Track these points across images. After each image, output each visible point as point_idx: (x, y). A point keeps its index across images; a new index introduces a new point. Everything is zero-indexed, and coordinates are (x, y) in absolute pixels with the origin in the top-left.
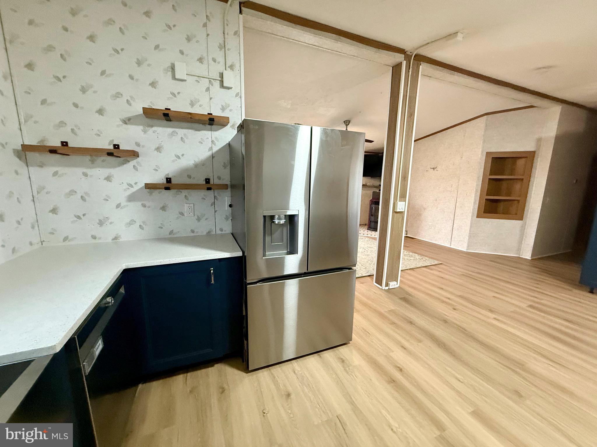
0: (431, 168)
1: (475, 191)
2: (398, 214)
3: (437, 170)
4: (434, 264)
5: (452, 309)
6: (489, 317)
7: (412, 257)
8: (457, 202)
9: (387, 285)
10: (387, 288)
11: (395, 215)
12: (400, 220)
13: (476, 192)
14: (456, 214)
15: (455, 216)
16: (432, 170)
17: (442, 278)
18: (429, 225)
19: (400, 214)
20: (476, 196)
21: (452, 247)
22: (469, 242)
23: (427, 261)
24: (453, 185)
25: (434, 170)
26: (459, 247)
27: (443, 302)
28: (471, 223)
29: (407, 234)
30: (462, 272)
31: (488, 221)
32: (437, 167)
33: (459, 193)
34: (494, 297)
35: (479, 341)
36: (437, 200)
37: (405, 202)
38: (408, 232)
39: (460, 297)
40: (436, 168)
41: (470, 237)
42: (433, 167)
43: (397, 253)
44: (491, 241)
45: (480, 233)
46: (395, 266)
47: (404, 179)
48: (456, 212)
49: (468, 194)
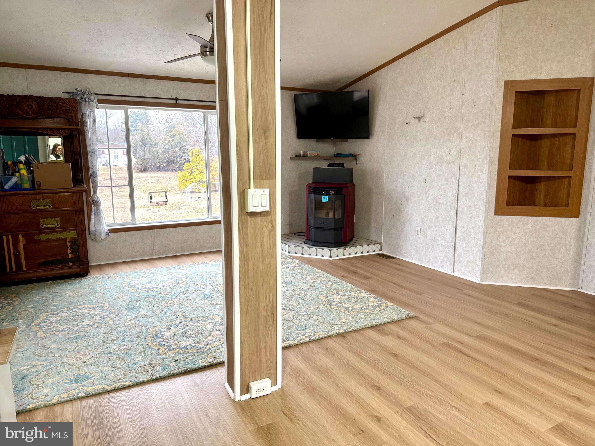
0: (414, 118)
1: (488, 161)
3: (424, 122)
4: (396, 318)
7: (361, 302)
8: (460, 183)
9: (245, 389)
10: (246, 397)
11: (250, 220)
13: (491, 162)
14: (459, 209)
15: (459, 212)
16: (417, 120)
17: (396, 355)
18: (416, 232)
20: (490, 172)
21: (456, 274)
22: (483, 265)
23: (385, 312)
24: (452, 151)
25: (419, 121)
26: (467, 276)
28: (486, 227)
29: (381, 250)
30: (445, 336)
31: (516, 221)
32: (425, 116)
33: (462, 164)
36: (427, 181)
38: (383, 245)
40: (422, 117)
41: (484, 254)
42: (418, 115)
43: (267, 311)
44: (524, 260)
45: (503, 244)
46: (265, 342)
47: (265, 134)
48: (459, 205)
49: (477, 166)
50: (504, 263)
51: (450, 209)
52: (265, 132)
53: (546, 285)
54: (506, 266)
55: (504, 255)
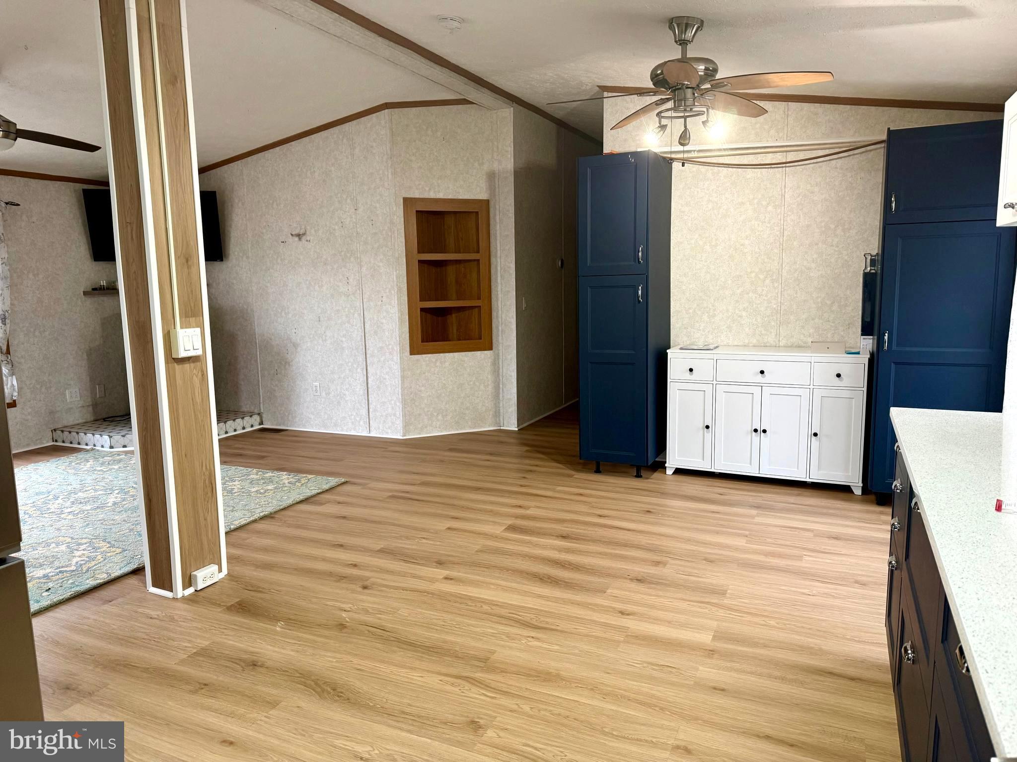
0: (292, 235)
1: (396, 291)
2: (187, 366)
3: (307, 241)
4: (326, 487)
5: (360, 589)
6: (432, 580)
8: (365, 320)
9: (188, 581)
10: (191, 590)
11: (177, 367)
12: (196, 381)
13: (399, 293)
14: (368, 352)
15: (368, 356)
16: (297, 239)
17: (344, 518)
18: (314, 389)
19: (192, 365)
20: (400, 304)
21: (373, 434)
22: (404, 415)
23: (309, 485)
24: (351, 280)
25: (300, 239)
26: (386, 432)
27: (342, 578)
28: (403, 370)
29: (261, 423)
30: (391, 491)
31: (434, 360)
32: (308, 233)
33: (366, 296)
34: (449, 528)
35: (411, 644)
36: (322, 319)
37: (198, 330)
38: (264, 416)
39: (382, 551)
40: (304, 234)
41: (404, 402)
42: (297, 232)
43: (205, 481)
44: (446, 404)
45: (423, 389)
46: (205, 519)
47: (187, 262)
48: (367, 348)
49: (384, 299)
50: (426, 410)
51: (357, 353)
52: (187, 261)
53: (471, 428)
54: (429, 413)
55: (426, 401)
